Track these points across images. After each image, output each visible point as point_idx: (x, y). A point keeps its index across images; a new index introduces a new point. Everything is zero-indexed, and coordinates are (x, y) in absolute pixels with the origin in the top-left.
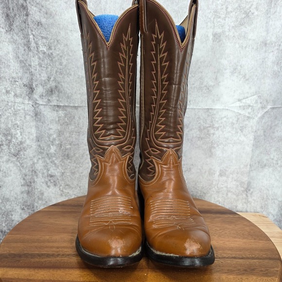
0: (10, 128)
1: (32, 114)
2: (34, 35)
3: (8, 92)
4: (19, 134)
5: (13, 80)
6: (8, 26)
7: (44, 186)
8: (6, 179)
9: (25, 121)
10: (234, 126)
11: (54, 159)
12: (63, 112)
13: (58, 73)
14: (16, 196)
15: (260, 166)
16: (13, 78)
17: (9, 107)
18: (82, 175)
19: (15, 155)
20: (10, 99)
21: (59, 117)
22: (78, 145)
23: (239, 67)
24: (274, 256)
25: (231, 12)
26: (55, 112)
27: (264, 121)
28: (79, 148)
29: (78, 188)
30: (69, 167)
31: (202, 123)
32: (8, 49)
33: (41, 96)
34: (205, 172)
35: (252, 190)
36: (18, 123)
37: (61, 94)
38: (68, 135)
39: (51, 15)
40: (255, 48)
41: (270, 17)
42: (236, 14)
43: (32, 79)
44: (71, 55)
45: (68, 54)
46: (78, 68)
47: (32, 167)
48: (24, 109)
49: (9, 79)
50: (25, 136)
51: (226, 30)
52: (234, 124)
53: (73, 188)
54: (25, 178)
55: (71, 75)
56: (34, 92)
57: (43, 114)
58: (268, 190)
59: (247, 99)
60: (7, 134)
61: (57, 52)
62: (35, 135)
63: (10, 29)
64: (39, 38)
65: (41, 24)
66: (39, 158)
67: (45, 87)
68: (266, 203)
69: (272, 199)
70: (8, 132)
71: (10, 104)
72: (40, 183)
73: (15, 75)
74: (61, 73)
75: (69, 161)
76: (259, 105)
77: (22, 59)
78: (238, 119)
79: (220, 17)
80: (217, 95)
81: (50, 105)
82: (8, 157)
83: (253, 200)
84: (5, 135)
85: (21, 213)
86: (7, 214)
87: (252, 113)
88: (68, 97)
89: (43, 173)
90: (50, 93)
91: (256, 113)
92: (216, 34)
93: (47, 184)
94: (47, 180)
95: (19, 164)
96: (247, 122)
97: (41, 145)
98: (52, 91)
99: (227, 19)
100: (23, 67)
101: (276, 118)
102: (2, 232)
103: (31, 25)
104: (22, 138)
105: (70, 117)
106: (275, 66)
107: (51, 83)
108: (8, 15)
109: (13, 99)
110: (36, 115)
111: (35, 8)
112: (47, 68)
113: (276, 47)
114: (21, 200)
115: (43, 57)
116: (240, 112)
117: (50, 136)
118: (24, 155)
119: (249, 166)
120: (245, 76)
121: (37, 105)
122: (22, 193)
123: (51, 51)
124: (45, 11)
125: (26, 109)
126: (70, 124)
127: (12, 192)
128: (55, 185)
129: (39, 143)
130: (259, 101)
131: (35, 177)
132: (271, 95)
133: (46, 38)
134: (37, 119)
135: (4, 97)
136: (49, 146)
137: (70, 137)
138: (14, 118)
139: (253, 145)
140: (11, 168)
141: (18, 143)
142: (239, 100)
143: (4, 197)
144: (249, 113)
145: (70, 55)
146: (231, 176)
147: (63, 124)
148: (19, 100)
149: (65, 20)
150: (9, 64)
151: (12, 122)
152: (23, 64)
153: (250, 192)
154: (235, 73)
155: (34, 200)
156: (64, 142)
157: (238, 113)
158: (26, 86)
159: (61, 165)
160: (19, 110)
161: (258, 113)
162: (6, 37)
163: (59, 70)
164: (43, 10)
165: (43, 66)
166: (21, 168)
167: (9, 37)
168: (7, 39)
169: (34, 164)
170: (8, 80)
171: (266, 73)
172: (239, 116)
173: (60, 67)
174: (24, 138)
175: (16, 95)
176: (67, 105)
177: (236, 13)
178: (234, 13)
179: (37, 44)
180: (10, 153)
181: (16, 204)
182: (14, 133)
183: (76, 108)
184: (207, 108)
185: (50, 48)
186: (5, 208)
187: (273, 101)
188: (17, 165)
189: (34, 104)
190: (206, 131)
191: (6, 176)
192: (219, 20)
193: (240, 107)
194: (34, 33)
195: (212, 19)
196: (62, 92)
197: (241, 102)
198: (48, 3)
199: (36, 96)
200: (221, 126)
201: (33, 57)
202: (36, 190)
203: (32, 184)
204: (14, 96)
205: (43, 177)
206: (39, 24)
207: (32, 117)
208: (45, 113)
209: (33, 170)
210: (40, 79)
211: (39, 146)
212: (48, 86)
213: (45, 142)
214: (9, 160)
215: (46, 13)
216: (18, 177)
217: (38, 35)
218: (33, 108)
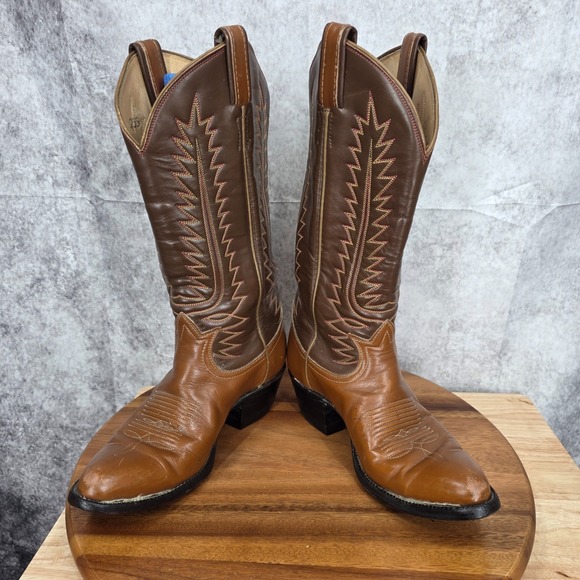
0: (53, 248)
1: (91, 218)
2: (79, 62)
3: (40, 178)
4: (72, 257)
5: (47, 154)
6: (22, 39)
7: (127, 347)
8: (58, 340)
9: (79, 232)
10: (484, 242)
11: (141, 300)
14: (78, 367)
15: (528, 313)
16: (47, 149)
17: (46, 208)
19: (68, 297)
20: (45, 191)
23: (499, 128)
24: (522, 506)
25: (490, 9)
26: (136, 215)
27: (542, 231)
31: (420, 236)
32: (29, 89)
33: (106, 185)
34: (424, 324)
35: (510, 354)
36: (67, 236)
39: (110, 18)
40: (535, 86)
41: (572, 19)
42: (500, 14)
43: (84, 151)
47: (102, 316)
48: (75, 210)
49: (39, 152)
50: (82, 260)
51: (476, 49)
52: (482, 238)
54: (92, 336)
56: (92, 175)
57: (114, 219)
58: (540, 354)
59: (511, 191)
60: (49, 258)
62: (101, 258)
63: (28, 46)
64: (91, 67)
65: (92, 39)
66: (114, 300)
67: (112, 167)
68: (535, 376)
69: (547, 371)
70: (51, 256)
71: (47, 201)
72: (118, 342)
73: (51, 142)
76: (536, 202)
77: (61, 110)
78: (491, 229)
79: (464, 21)
80: (452, 184)
81: (125, 202)
82: (56, 301)
83: (512, 370)
84: (46, 261)
85: (91, 396)
86: (67, 398)
87: (519, 218)
89: (124, 326)
90: (121, 178)
91: (529, 218)
92: (455, 58)
93: (132, 344)
94: (131, 337)
95: (78, 313)
96: (509, 235)
97: (116, 277)
98: (125, 175)
99: (479, 25)
100: (64, 126)
101: (567, 224)
102: (62, 427)
103: (72, 41)
104: (78, 265)
106: (575, 124)
107: (122, 158)
108: (19, 16)
109: (51, 192)
110: (100, 220)
111: (75, 4)
114: (88, 374)
115: (103, 105)
116: (495, 215)
117: (129, 259)
118: (86, 296)
119: (507, 314)
120: (509, 146)
121: (100, 202)
122: (89, 361)
124: (98, 10)
125: (79, 209)
127: (72, 362)
128: (147, 346)
129: (110, 273)
130: (535, 195)
131: (110, 333)
132: (561, 182)
133: (105, 68)
134: (102, 228)
135: (35, 189)
136: (129, 277)
138: (58, 229)
139: (518, 277)
140: (64, 320)
141: (71, 274)
142: (496, 193)
143: (58, 370)
144: (514, 218)
146: (472, 330)
148: (63, 192)
150: (35, 120)
151: (55, 236)
152: (63, 120)
153: (507, 358)
154: (491, 139)
155: (112, 372)
157: (492, 217)
158: (75, 164)
159: (155, 310)
160: (66, 211)
161: (532, 217)
162: (22, 63)
164: (93, 8)
165: (104, 124)
166: (83, 320)
167: (29, 62)
168: (26, 67)
169: (105, 309)
170: (37, 154)
171: (553, 139)
172: (493, 224)
174: (82, 263)
177: (499, 11)
178: (495, 11)
179: (87, 80)
180: (59, 293)
181: (81, 380)
182: (62, 256)
184: (430, 208)
186: (62, 388)
187: (564, 193)
188: (74, 314)
189: (93, 199)
190: (426, 251)
191: (56, 335)
192: (463, 26)
193: (496, 206)
194: (78, 56)
195: (448, 25)
197: (500, 197)
199: (96, 185)
200: (457, 243)
201: (83, 107)
202: (113, 355)
203: (106, 345)
204: (53, 184)
205: (123, 332)
206: (88, 37)
207: (93, 223)
208: (117, 217)
209: (104, 321)
210: (100, 151)
211: (112, 277)
212: (119, 165)
213: (122, 271)
214: (59, 306)
215: (101, 15)
216: (79, 334)
217: (88, 62)
218: (92, 208)
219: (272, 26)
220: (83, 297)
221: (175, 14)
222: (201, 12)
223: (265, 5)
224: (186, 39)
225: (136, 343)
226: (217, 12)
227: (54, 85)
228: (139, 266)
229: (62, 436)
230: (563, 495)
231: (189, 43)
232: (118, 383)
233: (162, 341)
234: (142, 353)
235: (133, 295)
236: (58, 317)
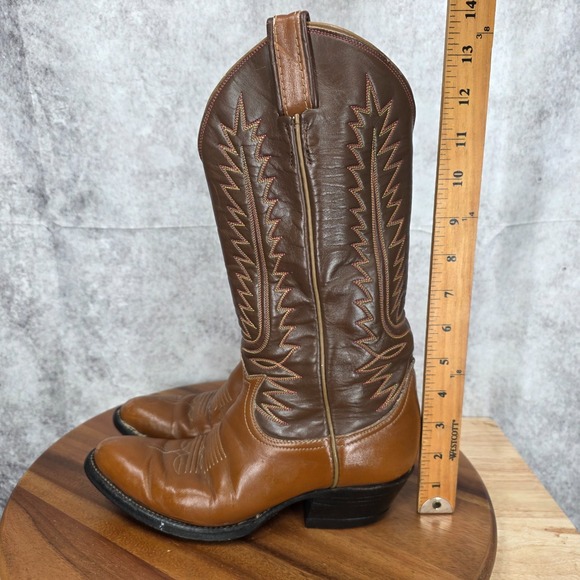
0: (7, 275)
1: (48, 245)
2: (39, 94)
4: (26, 285)
5: (6, 182)
7: (82, 378)
8: (9, 371)
9: (35, 259)
11: (97, 327)
12: (109, 240)
13: (92, 167)
14: (29, 399)
16: (5, 177)
17: (2, 235)
18: (152, 355)
19: (22, 325)
20: (3, 218)
21: (101, 250)
22: (141, 300)
25: (424, 40)
26: (93, 241)
27: (494, 251)
28: (142, 306)
29: (147, 380)
30: (127, 341)
33: (64, 211)
35: (473, 380)
36: (23, 263)
37: (100, 207)
38: (119, 282)
39: (69, 53)
43: (43, 179)
44: (114, 130)
45: (109, 130)
46: (130, 156)
47: (56, 346)
48: (31, 237)
50: (37, 288)
51: (414, 77)
53: (135, 380)
54: (45, 366)
55: (117, 170)
56: (50, 202)
57: (70, 245)
60: (4, 286)
61: (88, 127)
62: (56, 285)
64: (50, 98)
65: (52, 72)
66: (69, 328)
67: (70, 194)
69: (512, 397)
70: (5, 283)
71: (4, 229)
72: (73, 372)
73: (10, 171)
74: (98, 167)
75: (126, 330)
76: (485, 223)
77: (21, 140)
79: (401, 52)
81: (83, 228)
82: (9, 329)
83: (477, 397)
85: (42, 431)
86: (17, 433)
88: (115, 213)
89: (78, 356)
90: (79, 204)
93: (86, 373)
94: (85, 367)
95: (30, 341)
97: (71, 303)
98: (83, 201)
99: (416, 55)
100: (23, 155)
101: (518, 245)
102: (9, 465)
103: (33, 74)
104: (32, 293)
105: (122, 250)
106: (515, 145)
107: (80, 185)
109: (9, 219)
110: (56, 246)
111: (37, 41)
112: (70, 157)
113: (516, 109)
114: (39, 407)
115: (61, 135)
117: (85, 285)
118: (39, 324)
121: (57, 229)
122: (41, 393)
123: (75, 125)
124: (58, 46)
125: (36, 236)
126: (124, 263)
127: (22, 394)
128: (102, 376)
129: (66, 300)
130: (483, 215)
131: (63, 363)
132: (507, 202)
133: (63, 99)
134: (58, 255)
136: (85, 305)
137: (124, 286)
138: (13, 256)
140: (16, 349)
141: (25, 302)
143: (8, 403)
145: (112, 133)
147: (110, 262)
148: (19, 219)
149: (98, 62)
151: (11, 263)
152: (23, 150)
153: (470, 384)
155: (65, 405)
156: (113, 296)
158: (33, 192)
159: (111, 338)
160: (23, 238)
163: (94, 161)
164: (54, 44)
165: (62, 152)
166: (36, 349)
169: (59, 338)
173: (94, 154)
174: (38, 291)
175: (13, 211)
176: (113, 226)
178: (430, 42)
179: (46, 111)
180: (11, 321)
181: (31, 414)
182: (16, 283)
183: (131, 232)
185: (73, 118)
186: (11, 422)
187: (512, 213)
188: (26, 343)
189: (50, 226)
191: (7, 365)
194: (38, 89)
196: (102, 202)
198: (62, 29)
199: (53, 210)
201: (42, 136)
202: (67, 387)
203: (59, 376)
204: (11, 212)
205: (77, 361)
206: (48, 71)
207: (49, 250)
208: (74, 243)
209: (58, 351)
210: (58, 178)
211: (67, 305)
212: (76, 192)
213: (77, 297)
214: (12, 334)
215: (61, 50)
216: (31, 364)
217: (48, 94)
218: (48, 235)
219: (224, 59)
220: (37, 325)
221: (132, 48)
222: (157, 47)
223: (218, 40)
224: (142, 71)
225: (90, 374)
226: (172, 47)
227: (14, 116)
228: (95, 292)
229: (9, 475)
230: (528, 512)
231: (145, 75)
232: (71, 417)
233: (117, 370)
234: (97, 383)
235: (88, 322)
236: (10, 346)
